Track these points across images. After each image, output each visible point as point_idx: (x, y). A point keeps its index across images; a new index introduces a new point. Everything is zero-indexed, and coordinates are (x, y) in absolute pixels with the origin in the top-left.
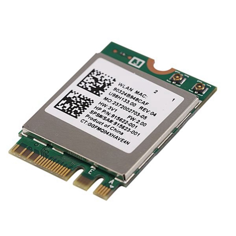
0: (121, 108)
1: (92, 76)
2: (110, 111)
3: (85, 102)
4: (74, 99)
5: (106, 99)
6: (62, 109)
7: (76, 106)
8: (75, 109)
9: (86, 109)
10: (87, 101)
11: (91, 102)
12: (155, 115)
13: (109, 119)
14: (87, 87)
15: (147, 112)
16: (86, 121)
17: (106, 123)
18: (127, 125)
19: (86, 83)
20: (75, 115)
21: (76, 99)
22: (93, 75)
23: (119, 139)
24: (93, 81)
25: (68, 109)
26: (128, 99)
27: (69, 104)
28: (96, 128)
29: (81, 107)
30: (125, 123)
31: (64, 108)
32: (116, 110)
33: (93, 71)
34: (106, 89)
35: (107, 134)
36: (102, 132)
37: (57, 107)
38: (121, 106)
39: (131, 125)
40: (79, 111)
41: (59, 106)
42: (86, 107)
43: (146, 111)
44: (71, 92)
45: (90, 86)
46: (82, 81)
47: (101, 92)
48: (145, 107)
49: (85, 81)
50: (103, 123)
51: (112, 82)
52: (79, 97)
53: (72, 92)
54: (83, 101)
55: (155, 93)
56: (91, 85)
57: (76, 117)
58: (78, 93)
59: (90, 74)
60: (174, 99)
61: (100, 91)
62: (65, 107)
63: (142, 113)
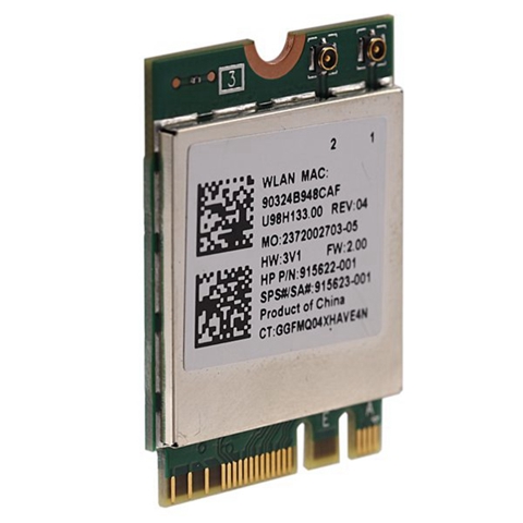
0: (303, 239)
1: (207, 208)
2: (290, 266)
3: (236, 283)
4: (215, 296)
5: (265, 242)
6: (211, 339)
7: (229, 308)
8: (233, 317)
9: (250, 299)
10: (240, 278)
11: (247, 273)
12: (365, 205)
13: (301, 286)
14: (217, 242)
15: (349, 209)
16: (269, 328)
17: (303, 299)
18: (338, 274)
19: (208, 235)
20: (242, 333)
21: (219, 292)
22: (207, 204)
23: (346, 319)
24: (216, 218)
25: (222, 331)
26: (301, 205)
27: (215, 315)
28: (295, 330)
29: (239, 301)
30: (332, 271)
31: (214, 334)
32: (299, 253)
33: (201, 191)
34: (252, 218)
35: (320, 324)
36: (309, 328)
37: (200, 341)
38: (301, 236)
39: (345, 264)
40: (242, 315)
41: (200, 336)
42: (247, 295)
43: (346, 209)
44: (199, 281)
45: (220, 237)
46: (200, 236)
47: (246, 233)
48: (338, 199)
49: (203, 231)
50: (298, 306)
51: (248, 188)
52: (220, 281)
53: (201, 281)
54: (232, 285)
55: (333, 148)
56: (220, 231)
57: (247, 336)
58: (212, 274)
59: (200, 204)
60: (372, 135)
61: (244, 232)
62: (214, 329)
63: (343, 218)
